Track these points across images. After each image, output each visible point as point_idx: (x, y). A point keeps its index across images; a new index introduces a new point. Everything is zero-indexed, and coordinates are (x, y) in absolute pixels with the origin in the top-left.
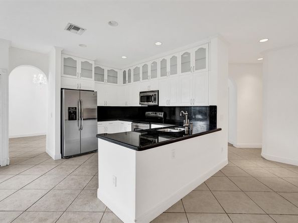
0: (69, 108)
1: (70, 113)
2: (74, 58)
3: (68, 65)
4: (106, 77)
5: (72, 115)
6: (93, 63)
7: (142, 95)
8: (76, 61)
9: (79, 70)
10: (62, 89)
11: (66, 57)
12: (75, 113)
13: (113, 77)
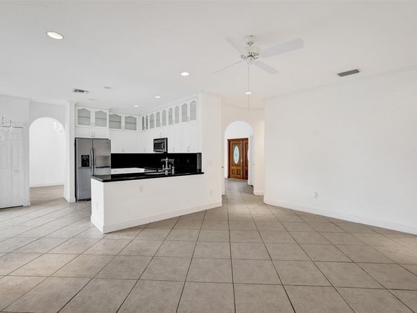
0: (82, 156)
1: (83, 160)
2: (88, 109)
3: (82, 116)
4: (123, 124)
5: (85, 162)
6: (107, 112)
7: (156, 142)
8: (89, 112)
9: (93, 120)
10: (76, 138)
11: (80, 108)
12: (88, 160)
13: (131, 123)
